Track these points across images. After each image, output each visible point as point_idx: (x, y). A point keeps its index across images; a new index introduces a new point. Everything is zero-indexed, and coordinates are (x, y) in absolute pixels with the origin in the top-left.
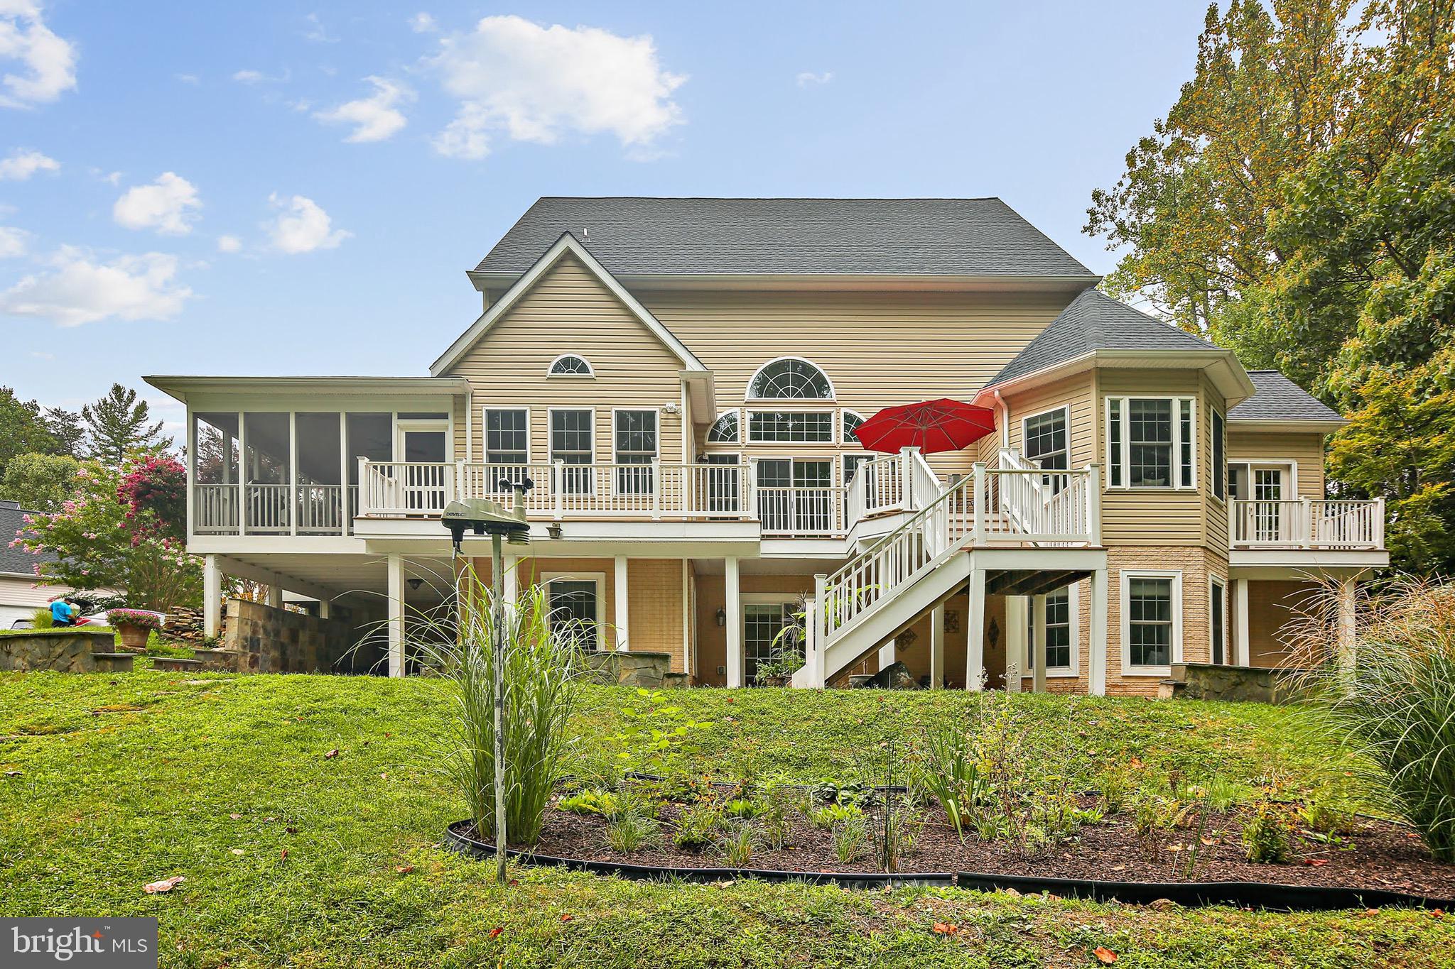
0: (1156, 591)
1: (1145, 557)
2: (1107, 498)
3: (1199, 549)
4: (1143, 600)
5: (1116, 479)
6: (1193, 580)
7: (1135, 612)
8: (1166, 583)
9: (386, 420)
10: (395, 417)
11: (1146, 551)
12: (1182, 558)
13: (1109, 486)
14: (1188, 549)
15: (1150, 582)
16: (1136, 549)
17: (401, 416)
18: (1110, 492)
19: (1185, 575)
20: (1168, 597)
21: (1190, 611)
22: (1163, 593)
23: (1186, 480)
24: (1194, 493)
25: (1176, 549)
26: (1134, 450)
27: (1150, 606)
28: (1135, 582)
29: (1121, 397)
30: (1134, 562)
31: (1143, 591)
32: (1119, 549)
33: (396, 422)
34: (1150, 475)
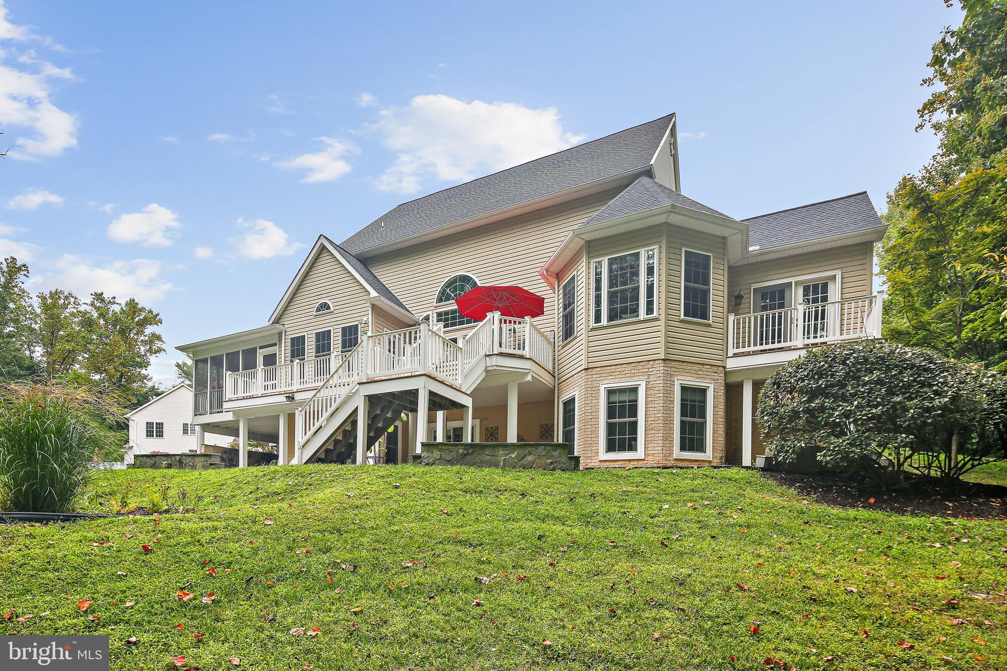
0: (625, 397)
1: (619, 373)
2: (591, 333)
3: (660, 361)
4: (617, 404)
5: (598, 319)
6: (654, 386)
7: (611, 413)
8: (634, 390)
9: (255, 350)
10: (258, 349)
11: (619, 368)
12: (646, 370)
13: (592, 324)
14: (651, 362)
15: (622, 391)
16: (612, 367)
17: (261, 348)
18: (593, 329)
19: (647, 383)
20: (636, 401)
21: (651, 409)
22: (632, 398)
23: (650, 310)
24: (657, 319)
25: (641, 364)
26: (612, 296)
27: (622, 408)
28: (610, 392)
29: (602, 259)
30: (610, 378)
31: (616, 398)
32: (600, 369)
33: (258, 351)
34: (624, 311)
